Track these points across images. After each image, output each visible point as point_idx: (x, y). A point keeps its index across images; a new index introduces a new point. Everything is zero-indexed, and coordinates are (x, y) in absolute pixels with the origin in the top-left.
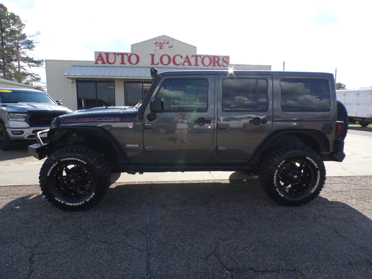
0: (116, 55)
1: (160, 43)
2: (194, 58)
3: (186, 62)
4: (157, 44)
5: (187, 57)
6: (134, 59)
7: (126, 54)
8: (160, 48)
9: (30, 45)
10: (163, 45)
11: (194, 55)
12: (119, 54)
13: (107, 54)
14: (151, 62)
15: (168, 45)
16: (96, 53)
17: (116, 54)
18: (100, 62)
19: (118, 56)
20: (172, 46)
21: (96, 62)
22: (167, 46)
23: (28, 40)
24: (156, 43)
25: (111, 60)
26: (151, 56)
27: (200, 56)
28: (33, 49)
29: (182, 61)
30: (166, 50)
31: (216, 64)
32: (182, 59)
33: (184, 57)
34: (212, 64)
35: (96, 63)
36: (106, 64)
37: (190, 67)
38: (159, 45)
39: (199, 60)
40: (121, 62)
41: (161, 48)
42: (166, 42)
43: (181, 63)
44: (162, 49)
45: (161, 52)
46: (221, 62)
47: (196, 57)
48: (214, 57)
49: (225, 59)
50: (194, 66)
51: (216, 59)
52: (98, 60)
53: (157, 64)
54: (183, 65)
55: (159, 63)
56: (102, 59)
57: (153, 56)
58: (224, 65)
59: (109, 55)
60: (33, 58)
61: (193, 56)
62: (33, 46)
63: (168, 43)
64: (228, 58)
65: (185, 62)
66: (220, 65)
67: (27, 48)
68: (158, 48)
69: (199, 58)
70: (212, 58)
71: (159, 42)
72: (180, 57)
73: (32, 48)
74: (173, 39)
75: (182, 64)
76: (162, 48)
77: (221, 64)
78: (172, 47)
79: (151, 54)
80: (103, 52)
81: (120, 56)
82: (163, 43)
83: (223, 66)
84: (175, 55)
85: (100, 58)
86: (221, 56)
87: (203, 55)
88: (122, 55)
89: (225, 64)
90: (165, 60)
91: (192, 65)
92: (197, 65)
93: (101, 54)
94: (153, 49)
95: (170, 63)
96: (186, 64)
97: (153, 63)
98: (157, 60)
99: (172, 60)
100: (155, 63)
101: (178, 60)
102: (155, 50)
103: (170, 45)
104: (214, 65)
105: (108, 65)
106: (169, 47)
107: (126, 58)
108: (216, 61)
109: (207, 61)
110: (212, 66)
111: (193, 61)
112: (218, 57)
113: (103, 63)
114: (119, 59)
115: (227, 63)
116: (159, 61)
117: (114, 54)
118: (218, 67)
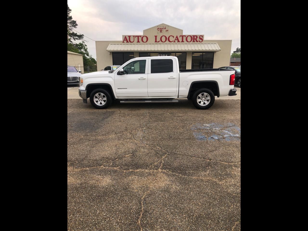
0: (135, 37)
1: (161, 28)
2: (181, 37)
3: (176, 40)
4: (159, 29)
5: (177, 37)
6: (145, 39)
7: (141, 36)
8: (161, 32)
9: (74, 24)
10: (162, 30)
11: (181, 35)
12: (136, 36)
13: (129, 37)
14: (155, 41)
16: (123, 36)
17: (134, 36)
18: (125, 41)
21: (124, 41)
22: (164, 30)
24: (158, 29)
25: (132, 40)
26: (155, 37)
27: (185, 36)
29: (174, 39)
30: (164, 33)
31: (195, 41)
32: (174, 38)
33: (175, 37)
34: (192, 41)
35: (123, 42)
36: (129, 42)
37: (179, 43)
38: (160, 30)
39: (184, 38)
40: (137, 41)
41: (161, 31)
42: (164, 28)
43: (173, 41)
45: (161, 34)
46: (198, 39)
47: (183, 36)
48: (194, 36)
49: (201, 37)
51: (195, 38)
52: (124, 40)
53: (159, 42)
54: (174, 42)
56: (127, 40)
57: (156, 37)
58: (200, 41)
59: (131, 37)
60: (77, 34)
61: (180, 36)
63: (165, 28)
64: (202, 36)
65: (175, 40)
68: (159, 32)
69: (184, 37)
70: (193, 37)
71: (160, 28)
72: (173, 37)
73: (76, 26)
74: (168, 26)
75: (174, 41)
77: (198, 41)
78: (168, 31)
80: (127, 36)
81: (137, 38)
82: (162, 29)
83: (200, 42)
84: (170, 36)
86: (198, 35)
87: (187, 35)
88: (138, 37)
89: (201, 41)
90: (163, 39)
91: (180, 42)
92: (183, 41)
93: (126, 36)
94: (156, 33)
95: (167, 41)
96: (176, 41)
97: (156, 41)
98: (158, 39)
99: (168, 39)
100: (157, 41)
101: (171, 39)
102: (158, 33)
103: (167, 29)
104: (194, 41)
105: (130, 43)
106: (166, 31)
107: (140, 38)
108: (195, 39)
109: (189, 39)
110: (193, 42)
111: (180, 39)
112: (197, 36)
113: (127, 42)
114: (136, 39)
115: (202, 40)
116: (160, 40)
117: (133, 36)
118: (196, 43)
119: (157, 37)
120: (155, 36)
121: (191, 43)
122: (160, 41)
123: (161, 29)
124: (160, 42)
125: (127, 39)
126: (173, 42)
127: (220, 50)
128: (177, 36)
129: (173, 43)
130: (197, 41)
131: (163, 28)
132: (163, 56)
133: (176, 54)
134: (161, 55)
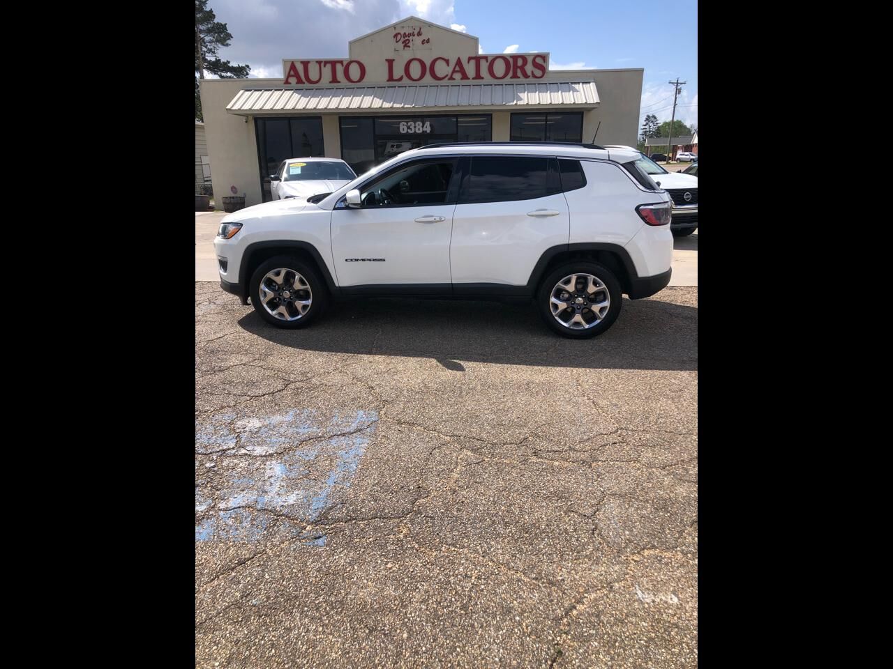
0: (322, 64)
1: (405, 33)
2: (473, 62)
3: (457, 71)
4: (399, 36)
5: (459, 62)
6: (355, 72)
7: (341, 62)
8: (405, 46)
9: (222, 34)
10: (411, 38)
11: (474, 56)
12: (326, 62)
13: (306, 64)
14: (386, 76)
15: (421, 38)
16: (285, 62)
17: (321, 62)
18: (293, 80)
19: (325, 66)
20: (428, 39)
22: (417, 40)
23: (218, 23)
24: (396, 36)
25: (313, 75)
26: (387, 64)
27: (485, 58)
28: (228, 42)
29: (448, 70)
30: (417, 49)
31: (519, 73)
32: (448, 65)
33: (453, 62)
34: (511, 74)
36: (304, 83)
37: (465, 82)
38: (403, 39)
39: (484, 66)
40: (331, 80)
41: (406, 45)
42: (416, 33)
43: (447, 75)
44: (409, 47)
45: (407, 55)
46: (529, 68)
47: (478, 59)
48: (515, 57)
49: (539, 61)
50: (473, 79)
51: (520, 62)
52: (289, 76)
53: (401, 79)
54: (451, 78)
55: (402, 76)
56: (297, 75)
57: (390, 62)
58: (537, 75)
59: (309, 66)
60: (229, 62)
61: (470, 59)
62: (229, 36)
63: (419, 34)
64: (544, 57)
65: (454, 71)
66: (526, 74)
67: (217, 41)
68: (400, 45)
69: (483, 62)
70: (511, 60)
71: (402, 33)
72: (444, 63)
73: (225, 41)
74: (430, 25)
75: (449, 77)
76: (408, 45)
77: (529, 73)
78: (428, 41)
80: (297, 61)
81: (329, 66)
82: (410, 35)
83: (534, 76)
84: (435, 58)
85: (292, 73)
86: (530, 55)
87: (491, 55)
88: (333, 63)
89: (538, 73)
90: (415, 70)
91: (469, 79)
92: (478, 76)
93: (295, 63)
94: (389, 49)
95: (426, 76)
96: (458, 76)
97: (391, 78)
98: (398, 71)
99: (428, 70)
100: (396, 76)
101: (441, 69)
102: (395, 50)
103: (424, 37)
104: (515, 76)
105: (307, 85)
106: (423, 42)
107: (340, 68)
108: (519, 67)
109: (499, 68)
110: (511, 78)
111: (470, 69)
112: (524, 58)
113: (300, 81)
114: (327, 71)
115: (543, 69)
116: (403, 73)
117: (317, 62)
118: (522, 80)
119: (394, 63)
120: (387, 60)
121: (508, 79)
122: (405, 78)
123: (405, 35)
124: (406, 81)
126: (447, 78)
127: (599, 103)
128: (459, 60)
129: (445, 82)
130: (526, 76)
131: (411, 32)
132: (415, 127)
133: (457, 120)
134: (409, 124)
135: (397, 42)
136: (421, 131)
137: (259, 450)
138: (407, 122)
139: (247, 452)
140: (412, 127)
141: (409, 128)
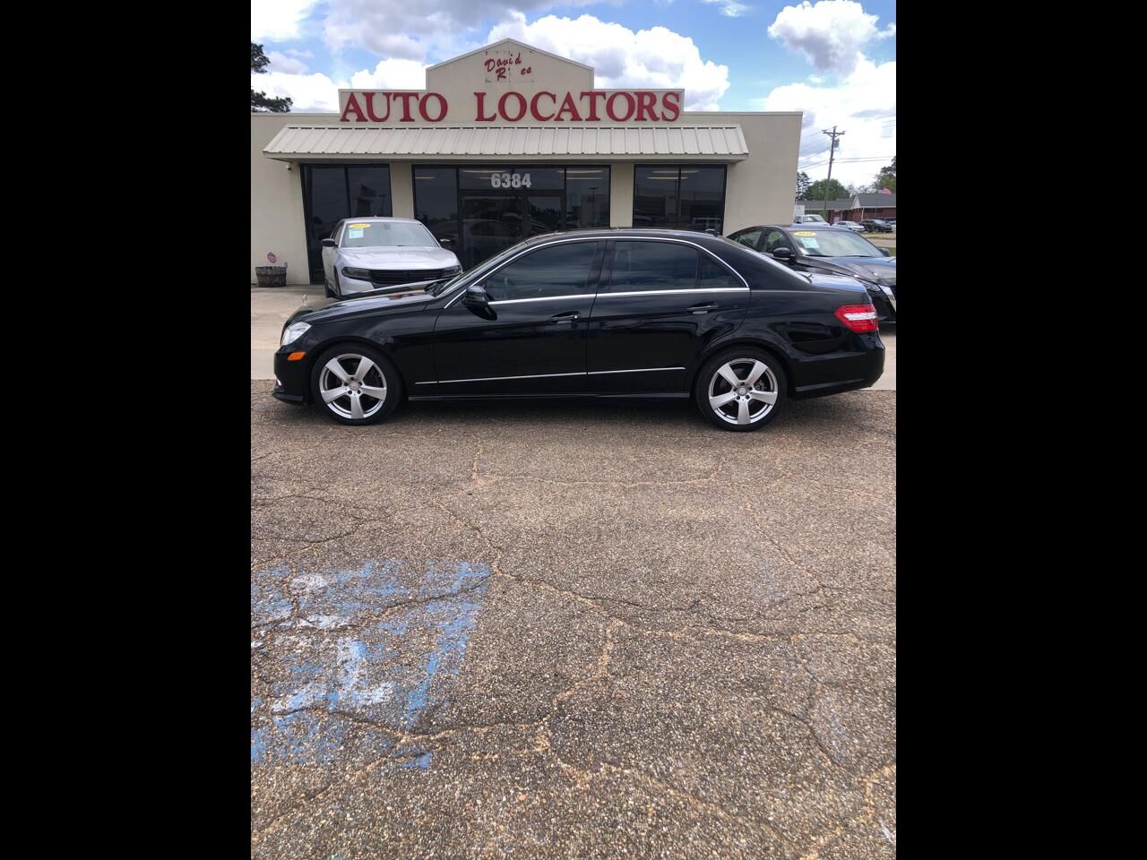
0: (391, 97)
1: (499, 60)
2: (587, 99)
3: (566, 110)
4: (492, 64)
5: (568, 99)
6: (433, 108)
7: (415, 94)
8: (499, 76)
10: (507, 67)
11: (589, 91)
12: (397, 94)
13: (369, 96)
14: (475, 115)
15: (520, 67)
16: (342, 92)
17: (390, 94)
18: (352, 116)
19: (394, 99)
20: (530, 68)
21: (345, 115)
22: (514, 70)
24: (487, 63)
25: (379, 111)
26: (475, 100)
27: (603, 94)
29: (556, 108)
30: (515, 80)
31: (646, 115)
32: (555, 102)
33: (561, 99)
34: (635, 115)
35: (344, 119)
36: (366, 121)
37: (576, 124)
38: (497, 68)
39: (601, 104)
40: (402, 117)
41: (501, 74)
42: (514, 60)
43: (553, 115)
44: (505, 77)
45: (502, 87)
46: (659, 108)
47: (593, 96)
48: (641, 94)
49: (671, 99)
50: (587, 120)
51: (647, 101)
52: (347, 111)
53: (493, 119)
54: (559, 119)
55: (495, 115)
56: (357, 110)
57: (480, 97)
58: (668, 117)
59: (374, 98)
61: (583, 94)
63: (518, 61)
64: (677, 94)
65: (562, 110)
66: (655, 115)
68: (494, 75)
69: (599, 99)
70: (636, 98)
71: (496, 60)
72: (550, 99)
74: (532, 50)
75: (556, 116)
76: (504, 75)
77: (658, 114)
78: (529, 71)
79: (475, 94)
80: (358, 91)
81: (400, 100)
82: (505, 62)
83: (665, 119)
85: (351, 107)
86: (660, 91)
87: (610, 91)
88: (406, 96)
89: (670, 114)
90: (513, 107)
91: (581, 120)
92: (593, 117)
93: (356, 96)
94: (480, 79)
95: (526, 115)
96: (567, 116)
97: (480, 117)
98: (491, 108)
99: (529, 108)
100: (487, 114)
101: (545, 107)
102: (486, 81)
103: (524, 65)
104: (640, 118)
105: (371, 124)
106: (523, 72)
107: (414, 105)
108: (645, 107)
109: (621, 107)
110: (636, 120)
111: (583, 108)
112: (652, 95)
113: (361, 118)
114: (397, 106)
115: (676, 109)
116: (496, 111)
117: (384, 94)
118: (649, 123)
119: (485, 98)
121: (631, 122)
122: (499, 116)
123: (499, 62)
124: (500, 121)
125: (358, 108)
126: (553, 119)
127: (747, 154)
128: (569, 95)
129: (551, 123)
130: (654, 118)
131: (507, 58)
132: (511, 180)
133: (565, 174)
134: (504, 176)
135: (489, 71)
136: (518, 186)
137: (326, 622)
138: (501, 174)
139: (308, 624)
140: (507, 180)
141: (503, 181)
